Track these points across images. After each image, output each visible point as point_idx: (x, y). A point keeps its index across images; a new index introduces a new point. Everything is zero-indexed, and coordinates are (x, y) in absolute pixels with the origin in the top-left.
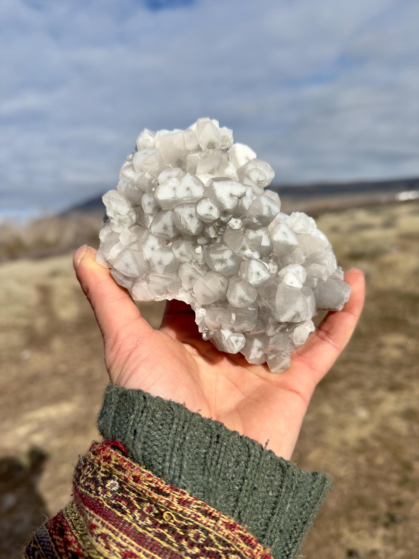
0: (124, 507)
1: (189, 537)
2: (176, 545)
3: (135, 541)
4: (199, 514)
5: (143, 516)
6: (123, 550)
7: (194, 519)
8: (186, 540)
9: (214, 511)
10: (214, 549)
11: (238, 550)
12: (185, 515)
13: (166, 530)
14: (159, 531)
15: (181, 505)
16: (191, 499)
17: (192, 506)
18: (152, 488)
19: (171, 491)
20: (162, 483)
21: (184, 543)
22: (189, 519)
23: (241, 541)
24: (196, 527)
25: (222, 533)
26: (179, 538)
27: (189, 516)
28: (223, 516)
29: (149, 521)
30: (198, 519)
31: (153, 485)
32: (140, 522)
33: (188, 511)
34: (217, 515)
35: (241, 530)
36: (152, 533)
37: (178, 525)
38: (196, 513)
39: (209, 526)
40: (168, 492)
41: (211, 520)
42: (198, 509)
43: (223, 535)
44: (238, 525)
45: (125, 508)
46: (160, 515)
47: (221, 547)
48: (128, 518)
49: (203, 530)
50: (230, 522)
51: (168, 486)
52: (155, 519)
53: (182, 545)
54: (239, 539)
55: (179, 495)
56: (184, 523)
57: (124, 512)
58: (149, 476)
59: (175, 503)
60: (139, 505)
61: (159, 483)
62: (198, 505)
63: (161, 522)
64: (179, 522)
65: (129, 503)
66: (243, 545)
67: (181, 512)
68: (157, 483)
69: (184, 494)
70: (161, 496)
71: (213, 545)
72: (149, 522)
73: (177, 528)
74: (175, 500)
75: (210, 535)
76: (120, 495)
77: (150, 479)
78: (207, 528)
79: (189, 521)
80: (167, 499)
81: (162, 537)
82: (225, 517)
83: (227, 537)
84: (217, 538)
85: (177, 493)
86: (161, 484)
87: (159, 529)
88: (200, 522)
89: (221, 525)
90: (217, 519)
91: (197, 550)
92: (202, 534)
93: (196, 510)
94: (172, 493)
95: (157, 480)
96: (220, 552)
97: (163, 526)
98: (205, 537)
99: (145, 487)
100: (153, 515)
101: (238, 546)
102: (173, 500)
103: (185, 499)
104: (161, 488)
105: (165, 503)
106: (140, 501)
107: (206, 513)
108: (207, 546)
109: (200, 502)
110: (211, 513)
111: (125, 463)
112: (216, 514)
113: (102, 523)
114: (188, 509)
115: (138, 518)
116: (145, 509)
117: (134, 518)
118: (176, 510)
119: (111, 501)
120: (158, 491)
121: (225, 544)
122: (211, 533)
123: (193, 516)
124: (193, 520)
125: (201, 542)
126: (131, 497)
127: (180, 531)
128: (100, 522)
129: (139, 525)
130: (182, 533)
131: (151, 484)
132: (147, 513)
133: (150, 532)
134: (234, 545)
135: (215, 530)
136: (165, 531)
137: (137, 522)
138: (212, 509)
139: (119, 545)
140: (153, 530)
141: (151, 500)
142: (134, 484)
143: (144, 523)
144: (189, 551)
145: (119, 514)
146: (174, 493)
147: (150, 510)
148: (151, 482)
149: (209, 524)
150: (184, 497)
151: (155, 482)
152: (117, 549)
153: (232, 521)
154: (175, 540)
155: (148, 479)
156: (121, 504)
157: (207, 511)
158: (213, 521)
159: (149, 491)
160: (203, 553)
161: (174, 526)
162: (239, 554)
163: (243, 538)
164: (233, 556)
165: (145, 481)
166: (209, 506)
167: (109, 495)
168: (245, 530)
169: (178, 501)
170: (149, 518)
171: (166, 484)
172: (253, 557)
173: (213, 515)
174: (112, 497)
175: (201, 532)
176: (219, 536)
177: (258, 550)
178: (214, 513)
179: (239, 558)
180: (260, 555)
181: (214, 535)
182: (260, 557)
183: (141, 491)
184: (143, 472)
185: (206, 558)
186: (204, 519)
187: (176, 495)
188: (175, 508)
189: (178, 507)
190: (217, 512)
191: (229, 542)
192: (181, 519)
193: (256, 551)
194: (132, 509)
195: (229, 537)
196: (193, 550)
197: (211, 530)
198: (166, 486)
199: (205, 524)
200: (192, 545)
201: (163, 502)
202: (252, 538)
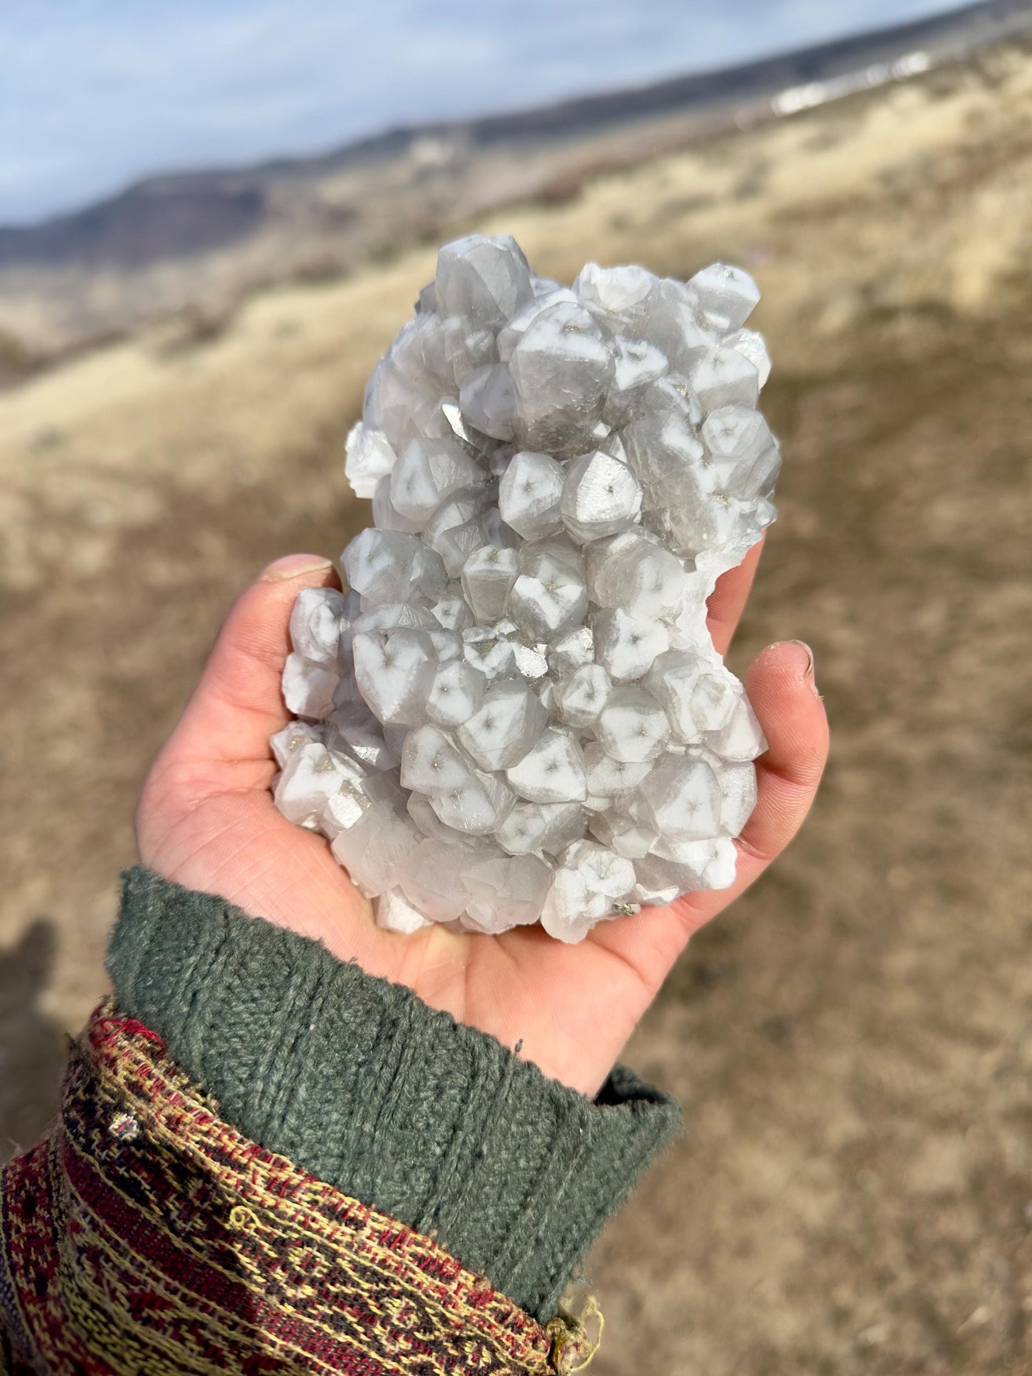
0: (145, 1186)
1: (292, 1263)
2: (261, 1280)
3: (163, 1270)
4: (317, 1214)
5: (188, 1210)
6: (136, 1289)
7: (302, 1224)
8: (284, 1270)
9: (352, 1206)
10: (349, 1290)
11: (410, 1287)
12: (281, 1215)
13: (240, 1246)
14: (220, 1245)
15: (274, 1193)
16: (298, 1179)
17: (299, 1195)
18: (208, 1149)
19: (250, 1160)
20: (232, 1137)
21: (279, 1275)
22: (291, 1224)
23: (417, 1269)
24: (308, 1242)
25: (370, 1256)
26: (267, 1265)
27: (292, 1219)
28: (375, 1215)
29: (199, 1221)
30: (314, 1225)
31: (211, 1142)
32: (180, 1224)
33: (288, 1207)
34: (361, 1216)
35: (418, 1244)
36: (205, 1252)
37: (267, 1237)
38: (308, 1211)
39: (337, 1242)
40: (244, 1160)
41: (344, 1228)
42: (313, 1204)
43: (373, 1260)
44: (412, 1235)
45: (145, 1189)
46: (222, 1211)
47: (366, 1286)
48: (153, 1215)
49: (322, 1248)
50: (392, 1228)
51: (244, 1147)
52: (215, 1218)
53: (275, 1280)
54: (414, 1266)
55: (270, 1170)
56: (279, 1233)
57: (144, 1201)
58: (203, 1119)
59: (260, 1188)
60: (180, 1182)
61: (225, 1138)
62: (315, 1193)
63: (227, 1227)
64: (268, 1229)
65: (158, 1178)
66: (421, 1276)
67: (272, 1208)
68: (219, 1138)
69: (283, 1166)
70: (228, 1169)
71: (346, 1282)
72: (200, 1224)
73: (263, 1243)
74: (259, 1180)
75: (339, 1260)
76: (139, 1154)
77: (205, 1128)
78: (334, 1246)
79: (291, 1228)
80: (242, 1177)
81: (228, 1261)
82: (381, 1218)
83: (383, 1263)
84: (356, 1267)
85: (265, 1165)
86: (228, 1142)
87: (223, 1243)
88: (318, 1232)
89: (368, 1238)
90: (358, 1225)
91: (307, 1291)
92: (321, 1258)
93: (309, 1206)
94: (252, 1165)
95: (219, 1131)
96: (366, 1294)
97: (232, 1237)
98: (327, 1264)
99: (193, 1145)
100: (210, 1209)
101: (410, 1281)
102: (254, 1182)
103: (283, 1180)
104: (229, 1150)
105: (237, 1186)
106: (181, 1174)
107: (333, 1212)
108: (333, 1284)
109: (318, 1186)
110: (345, 1212)
111: (149, 1083)
112: (357, 1212)
113: (92, 1221)
114: (289, 1203)
115: (174, 1215)
116: (191, 1194)
117: (167, 1212)
118: (261, 1204)
119: (118, 1168)
120: (221, 1155)
121: (375, 1277)
122: (342, 1256)
123: (301, 1218)
124: (299, 1228)
125: (319, 1276)
126: (162, 1162)
127: (270, 1250)
128: (88, 1219)
129: (177, 1233)
130: (273, 1254)
131: (205, 1139)
132: (197, 1203)
133: (200, 1249)
134: (398, 1278)
135: (354, 1250)
136: (235, 1249)
137: (171, 1224)
138: (349, 1200)
139: (125, 1277)
140: (208, 1245)
141: (205, 1175)
142: (169, 1134)
143: (188, 1227)
144: (290, 1292)
145: (131, 1203)
146: (258, 1165)
147: (202, 1197)
148: (207, 1134)
149: (338, 1236)
150: (281, 1174)
151: (216, 1135)
152: (121, 1287)
153: (398, 1227)
154: (259, 1267)
155: (198, 1126)
156: (139, 1178)
157: (336, 1206)
158: (349, 1230)
159: (202, 1154)
160: (324, 1295)
161: (257, 1238)
162: (411, 1296)
163: (423, 1262)
164: (397, 1302)
165: (194, 1131)
166: (342, 1196)
167: (115, 1152)
168: (429, 1244)
169: (265, 1183)
170: (199, 1214)
171: (241, 1141)
172: (447, 1301)
173: (351, 1214)
174: (120, 1157)
175: (318, 1254)
176: (362, 1261)
177: (460, 1286)
178: (353, 1210)
179: (412, 1304)
180: (465, 1294)
181: (350, 1262)
182: (465, 1299)
183: (185, 1152)
184: (190, 1109)
185: (330, 1307)
186: (327, 1225)
187: (263, 1170)
188: (259, 1199)
189: (266, 1197)
190: (360, 1209)
191: (386, 1273)
192: (273, 1224)
193: (454, 1286)
194: (163, 1190)
195: (388, 1264)
196: (299, 1290)
197: (342, 1250)
198: (241, 1145)
199: (329, 1237)
200: (297, 1281)
201: (232, 1182)
202: (448, 1260)
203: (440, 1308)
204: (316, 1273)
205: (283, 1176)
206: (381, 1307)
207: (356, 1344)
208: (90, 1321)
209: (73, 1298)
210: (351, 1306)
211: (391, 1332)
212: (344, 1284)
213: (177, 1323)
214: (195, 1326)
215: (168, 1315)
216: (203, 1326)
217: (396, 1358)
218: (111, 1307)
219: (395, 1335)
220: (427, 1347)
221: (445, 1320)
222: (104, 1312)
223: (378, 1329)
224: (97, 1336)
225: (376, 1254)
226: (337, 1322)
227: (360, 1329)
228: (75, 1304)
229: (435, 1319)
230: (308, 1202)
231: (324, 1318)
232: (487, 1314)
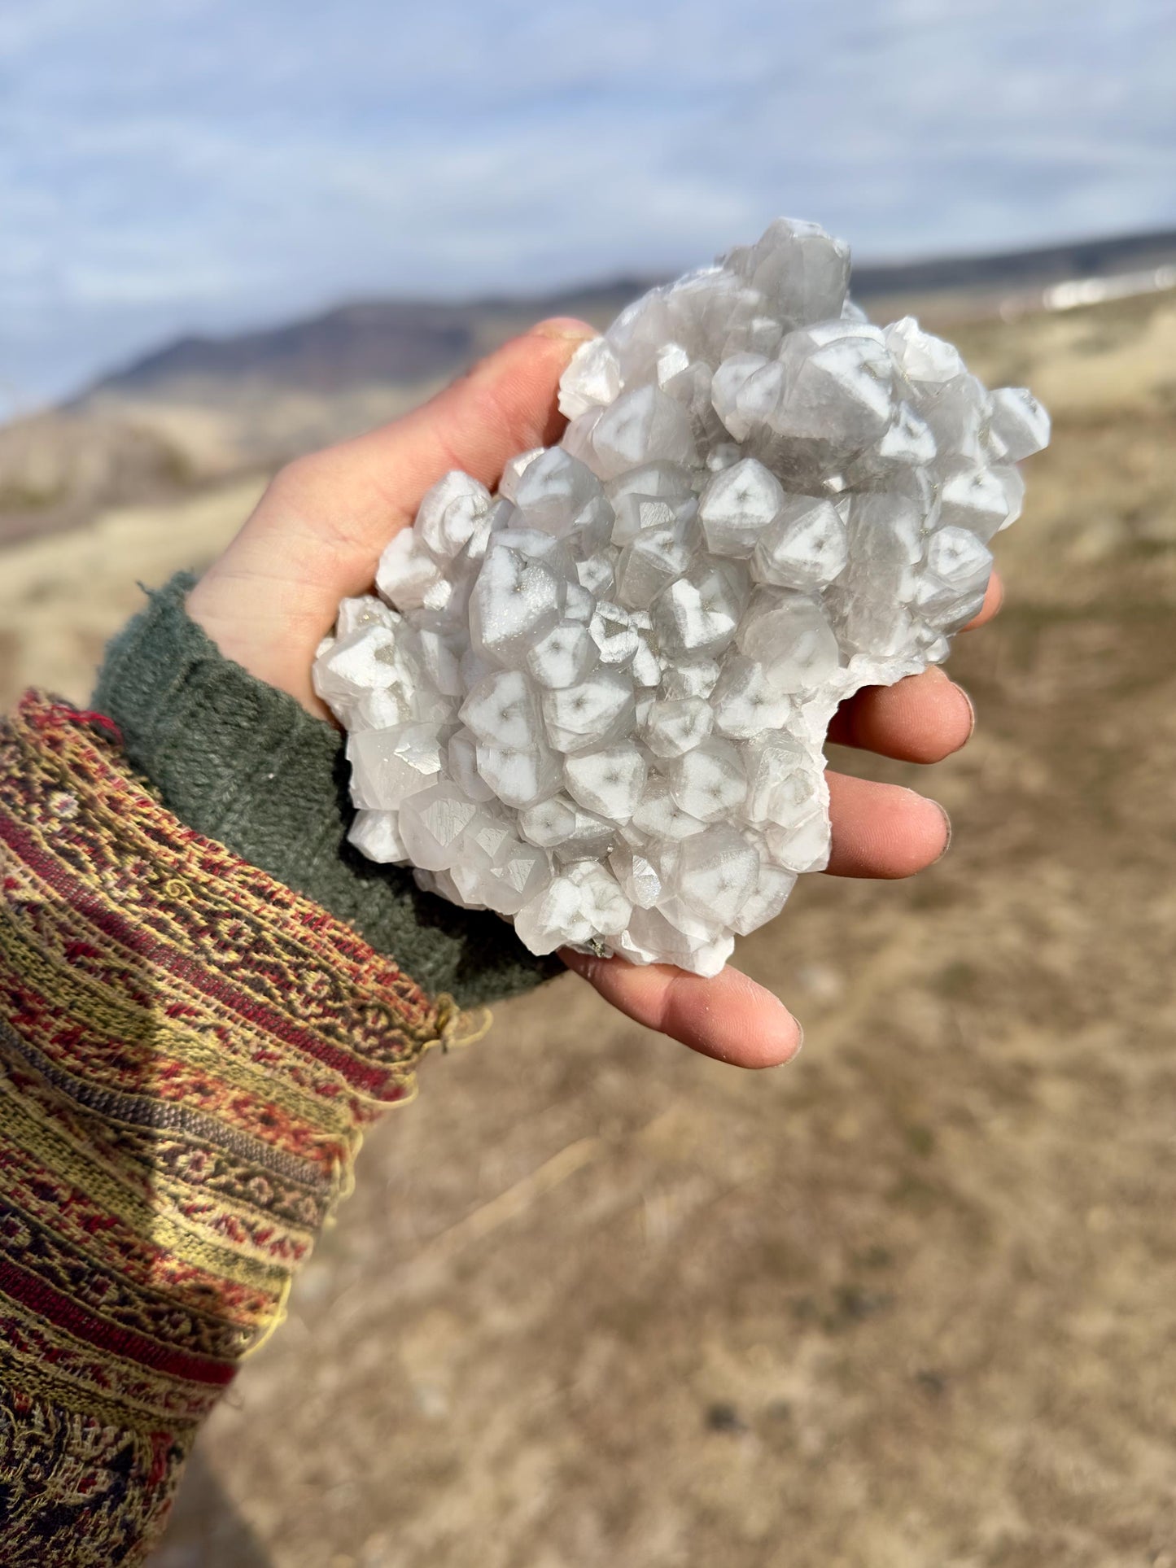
0: (85, 857)
1: (220, 931)
2: (190, 943)
3: (99, 926)
4: (245, 892)
5: (124, 883)
6: (73, 939)
7: (234, 900)
8: (212, 936)
9: (280, 890)
10: (270, 959)
11: (325, 963)
12: (213, 890)
13: (172, 915)
14: (154, 913)
15: (208, 872)
16: (231, 861)
17: (232, 875)
18: (147, 830)
19: (186, 842)
20: (171, 822)
21: (207, 941)
22: (222, 898)
23: (334, 949)
24: (236, 915)
25: (293, 932)
26: (196, 932)
27: (223, 894)
28: (300, 900)
29: (136, 891)
30: (243, 901)
31: (150, 823)
32: (117, 893)
33: (220, 885)
34: (288, 898)
35: (337, 929)
36: (140, 916)
37: (199, 908)
38: (239, 889)
39: (263, 918)
40: (181, 842)
41: (270, 907)
42: (243, 883)
43: (295, 936)
44: (331, 921)
45: (85, 860)
46: (158, 884)
47: (287, 957)
48: (90, 881)
49: (249, 922)
50: (315, 911)
51: (182, 831)
52: (150, 889)
53: (203, 944)
54: (331, 946)
55: (205, 853)
56: (211, 905)
57: (81, 867)
58: (144, 803)
59: (194, 866)
60: (118, 858)
61: (165, 821)
62: (247, 874)
63: (161, 898)
65: (96, 852)
66: (335, 955)
67: (206, 884)
68: (158, 821)
69: (218, 850)
70: (165, 849)
71: (269, 950)
72: (135, 894)
74: (195, 860)
76: (79, 830)
77: (145, 810)
78: (260, 921)
79: (221, 902)
80: (178, 856)
81: (161, 926)
82: (305, 902)
83: (303, 940)
84: (279, 940)
85: (201, 847)
86: (166, 825)
87: (157, 911)
88: (247, 907)
89: (292, 917)
90: (284, 906)
91: (232, 956)
92: (248, 930)
93: (240, 885)
94: (189, 847)
95: (160, 815)
96: (285, 965)
97: (165, 906)
98: (253, 935)
99: (132, 824)
100: (146, 882)
101: (327, 958)
102: (189, 861)
103: (217, 861)
104: (167, 832)
105: (173, 863)
106: (120, 850)
107: (261, 893)
108: (257, 952)
109: (251, 869)
110: (273, 894)
111: (94, 767)
112: (285, 896)
113: (33, 881)
114: (222, 881)
115: (111, 884)
116: (129, 868)
117: (104, 882)
118: (195, 880)
119: (58, 840)
120: (159, 836)
121: (296, 952)
122: (267, 930)
123: (232, 895)
124: (230, 902)
125: (245, 944)
126: (103, 839)
127: (202, 919)
128: (28, 878)
129: (114, 899)
130: (203, 923)
131: (146, 821)
132: (133, 876)
133: (135, 913)
134: (315, 955)
135: (278, 926)
136: (168, 916)
137: (108, 891)
138: (277, 884)
139: (62, 928)
140: (142, 911)
141: (143, 853)
142: (110, 813)
143: (124, 895)
144: (217, 956)
145: (71, 869)
146: (194, 847)
147: (139, 870)
148: (147, 816)
149: (264, 913)
150: (215, 857)
151: (156, 818)
152: (58, 936)
153: (320, 911)
154: (189, 933)
155: (140, 809)
156: (79, 850)
157: (264, 887)
158: (275, 909)
159: (142, 834)
160: (247, 963)
161: (190, 909)
162: (326, 970)
163: (338, 942)
164: (313, 974)
165: (134, 812)
166: (271, 879)
167: (56, 826)
168: (347, 930)
169: (200, 862)
170: (135, 886)
171: (180, 826)
172: (357, 977)
173: (278, 896)
174: (61, 831)
175: (245, 925)
176: (286, 937)
177: (372, 967)
178: (280, 893)
179: (326, 977)
180: (375, 974)
181: (274, 935)
182: (373, 977)
183: (124, 830)
184: (131, 793)
185: (252, 972)
186: (255, 902)
187: (198, 851)
188: (194, 876)
189: (200, 874)
190: (287, 893)
191: (306, 949)
192: (205, 898)
193: (366, 967)
194: (103, 864)
195: (308, 941)
196: (226, 954)
197: (267, 925)
198: (179, 829)
199: (256, 913)
200: (223, 947)
201: (169, 859)
202: (363, 946)
203: (350, 983)
204: (242, 941)
205: (217, 858)
206: (299, 976)
207: (272, 1005)
208: (28, 960)
209: (11, 941)
210: (272, 973)
211: (306, 998)
212: (267, 953)
213: (108, 970)
214: (124, 974)
215: (99, 963)
216: (133, 975)
217: (306, 1019)
218: (48, 951)
219: (307, 1002)
220: (334, 1013)
221: (353, 992)
222: (41, 954)
223: (293, 995)
224: (36, 973)
225: (299, 932)
226: (258, 986)
227: (277, 993)
228: (13, 946)
229: (345, 992)
230: (240, 882)
231: (244, 980)
232: (390, 990)
